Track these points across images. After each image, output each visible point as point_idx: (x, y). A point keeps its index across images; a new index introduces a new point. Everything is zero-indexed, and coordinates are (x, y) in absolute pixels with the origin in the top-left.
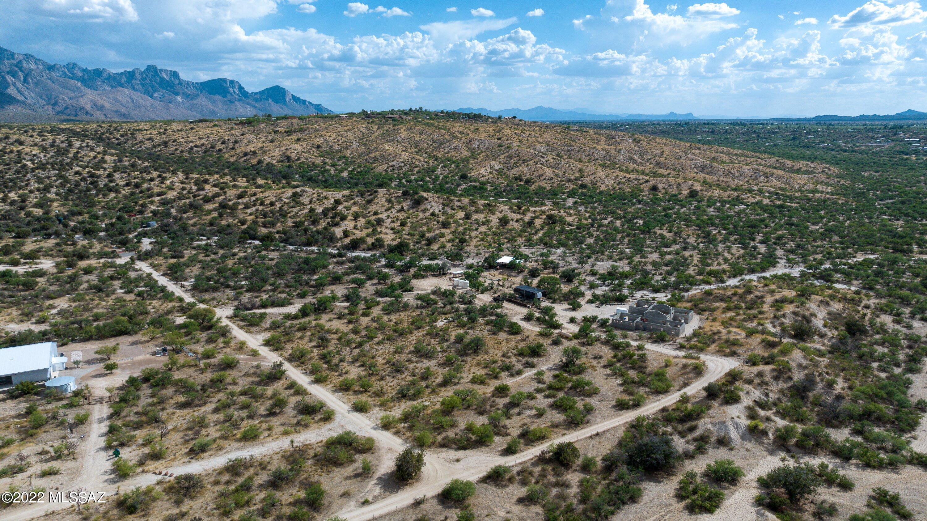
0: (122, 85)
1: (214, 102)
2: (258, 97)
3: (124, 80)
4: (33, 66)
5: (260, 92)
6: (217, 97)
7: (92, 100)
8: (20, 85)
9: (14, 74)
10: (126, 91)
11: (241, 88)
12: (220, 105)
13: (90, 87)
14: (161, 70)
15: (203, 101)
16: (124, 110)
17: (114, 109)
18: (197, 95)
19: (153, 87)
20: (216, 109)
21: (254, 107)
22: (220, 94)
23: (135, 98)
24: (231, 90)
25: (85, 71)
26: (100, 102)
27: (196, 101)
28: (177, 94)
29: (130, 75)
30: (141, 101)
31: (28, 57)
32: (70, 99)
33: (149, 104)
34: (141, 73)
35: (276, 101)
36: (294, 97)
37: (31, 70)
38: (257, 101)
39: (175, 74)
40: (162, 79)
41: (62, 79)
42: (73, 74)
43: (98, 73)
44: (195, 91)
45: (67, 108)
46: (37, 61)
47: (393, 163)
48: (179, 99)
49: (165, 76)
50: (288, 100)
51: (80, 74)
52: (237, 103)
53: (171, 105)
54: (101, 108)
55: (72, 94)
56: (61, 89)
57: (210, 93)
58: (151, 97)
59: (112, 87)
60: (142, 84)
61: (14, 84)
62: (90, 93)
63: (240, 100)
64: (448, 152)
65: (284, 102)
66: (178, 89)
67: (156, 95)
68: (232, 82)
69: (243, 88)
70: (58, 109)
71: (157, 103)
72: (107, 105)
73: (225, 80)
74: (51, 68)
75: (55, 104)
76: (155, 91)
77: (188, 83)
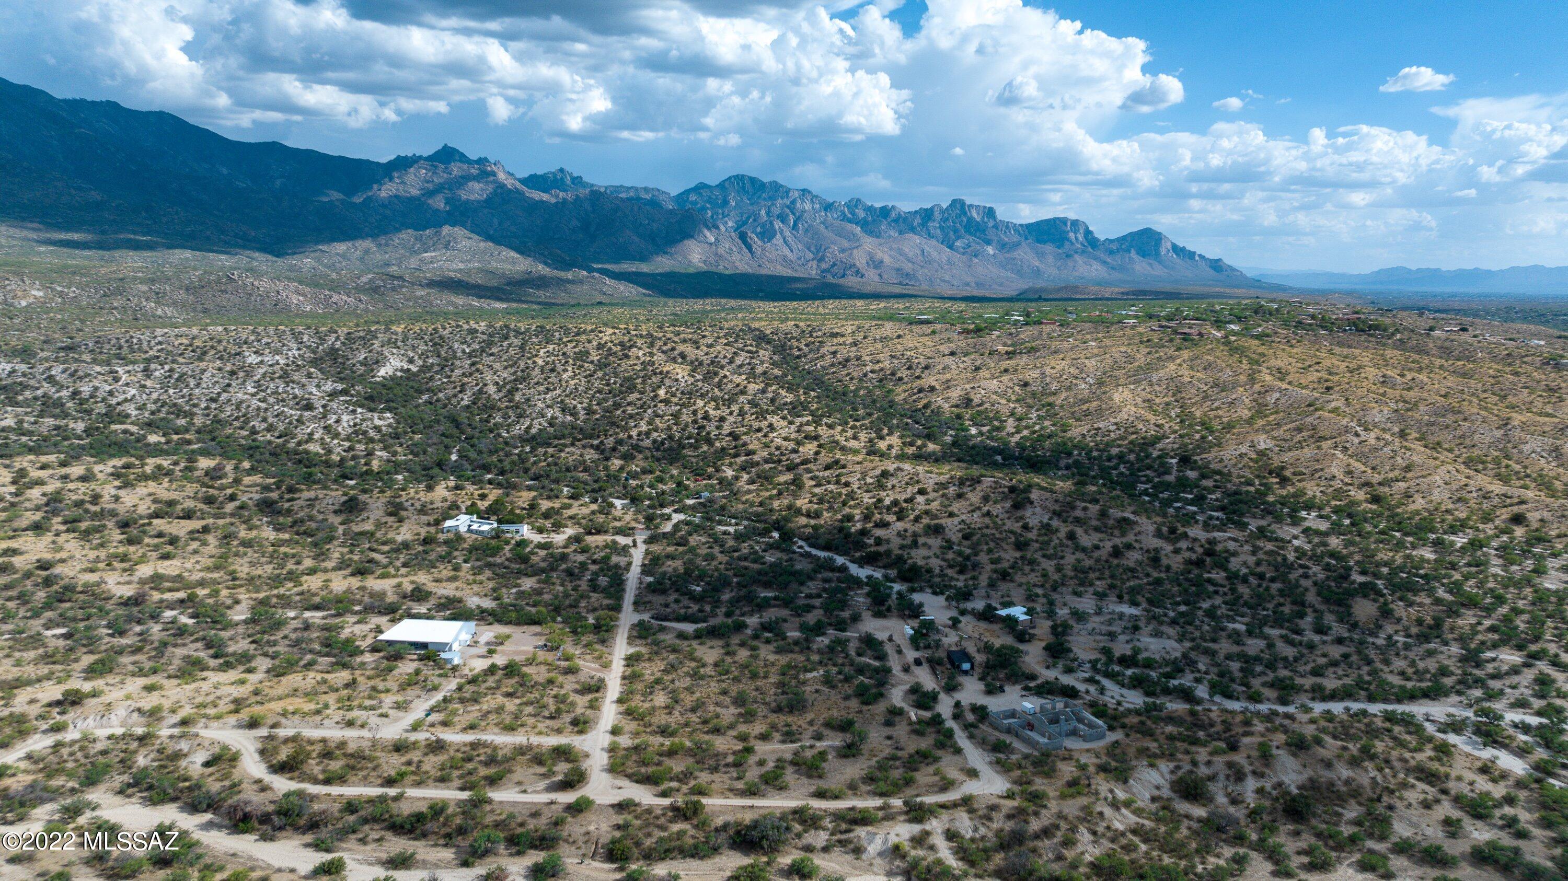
0: (912, 229)
1: (1041, 255)
2: (1114, 247)
3: (917, 221)
4: (808, 206)
5: (1118, 239)
6: (1049, 248)
7: (869, 253)
8: (787, 233)
9: (783, 218)
10: (917, 239)
11: (1088, 232)
12: (1050, 259)
13: (871, 233)
14: (971, 206)
15: (1026, 254)
16: (908, 267)
17: (897, 266)
18: (1017, 245)
19: (956, 231)
20: (1042, 266)
21: (1104, 263)
22: (1052, 241)
23: (927, 249)
24: (1072, 235)
25: (870, 209)
26: (880, 255)
27: (1015, 254)
28: (988, 242)
29: (927, 215)
30: (935, 254)
31: (805, 192)
32: (843, 251)
33: (944, 259)
34: (943, 212)
35: (1144, 254)
36: (1175, 248)
37: (804, 211)
38: (1111, 252)
39: (990, 212)
40: (971, 220)
41: (837, 223)
42: (854, 214)
43: (885, 212)
44: (1016, 238)
45: (834, 265)
46: (815, 198)
47: (1101, 425)
48: (990, 250)
49: (975, 215)
50: (1163, 251)
51: (861, 214)
52: (1077, 257)
53: (975, 260)
54: (877, 264)
55: (846, 244)
56: (833, 236)
57: (1039, 241)
58: (951, 247)
59: (901, 233)
60: (941, 228)
61: (781, 232)
62: (868, 243)
63: (1083, 252)
64: (1218, 408)
65: (1157, 254)
66: (991, 234)
67: (958, 244)
68: (1075, 223)
69: (1091, 232)
70: (824, 266)
71: (956, 257)
72: (887, 260)
73: (1064, 221)
74: (828, 207)
75: (822, 259)
76: (958, 238)
77: (1007, 225)
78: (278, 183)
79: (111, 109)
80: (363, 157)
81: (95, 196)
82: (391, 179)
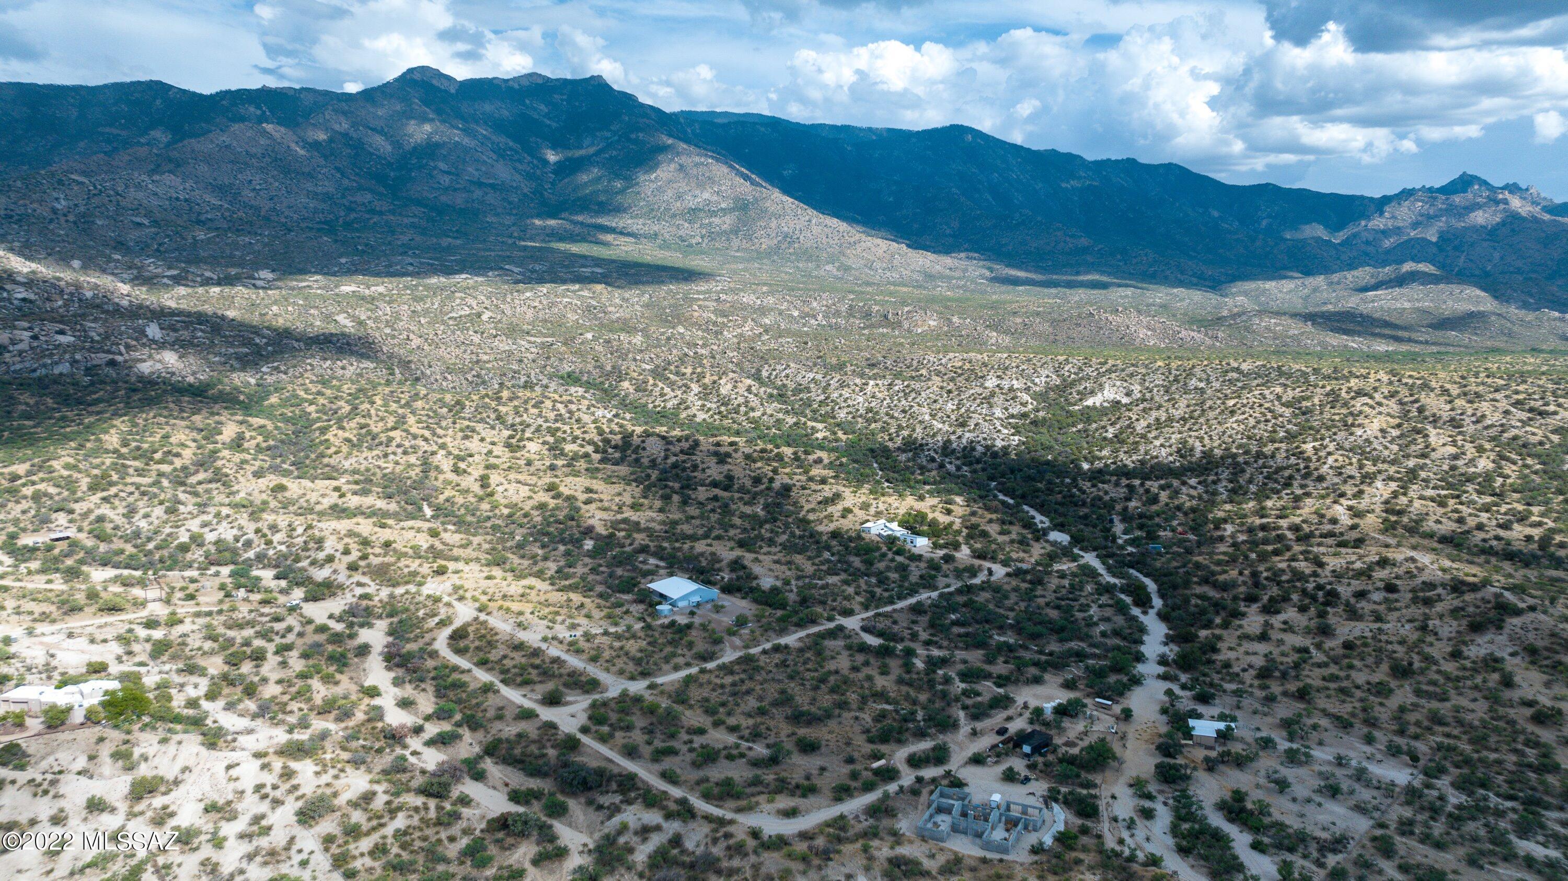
78: (1264, 223)
79: (1130, 166)
80: (1358, 193)
81: (1084, 242)
82: (1382, 214)
